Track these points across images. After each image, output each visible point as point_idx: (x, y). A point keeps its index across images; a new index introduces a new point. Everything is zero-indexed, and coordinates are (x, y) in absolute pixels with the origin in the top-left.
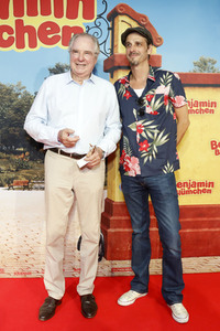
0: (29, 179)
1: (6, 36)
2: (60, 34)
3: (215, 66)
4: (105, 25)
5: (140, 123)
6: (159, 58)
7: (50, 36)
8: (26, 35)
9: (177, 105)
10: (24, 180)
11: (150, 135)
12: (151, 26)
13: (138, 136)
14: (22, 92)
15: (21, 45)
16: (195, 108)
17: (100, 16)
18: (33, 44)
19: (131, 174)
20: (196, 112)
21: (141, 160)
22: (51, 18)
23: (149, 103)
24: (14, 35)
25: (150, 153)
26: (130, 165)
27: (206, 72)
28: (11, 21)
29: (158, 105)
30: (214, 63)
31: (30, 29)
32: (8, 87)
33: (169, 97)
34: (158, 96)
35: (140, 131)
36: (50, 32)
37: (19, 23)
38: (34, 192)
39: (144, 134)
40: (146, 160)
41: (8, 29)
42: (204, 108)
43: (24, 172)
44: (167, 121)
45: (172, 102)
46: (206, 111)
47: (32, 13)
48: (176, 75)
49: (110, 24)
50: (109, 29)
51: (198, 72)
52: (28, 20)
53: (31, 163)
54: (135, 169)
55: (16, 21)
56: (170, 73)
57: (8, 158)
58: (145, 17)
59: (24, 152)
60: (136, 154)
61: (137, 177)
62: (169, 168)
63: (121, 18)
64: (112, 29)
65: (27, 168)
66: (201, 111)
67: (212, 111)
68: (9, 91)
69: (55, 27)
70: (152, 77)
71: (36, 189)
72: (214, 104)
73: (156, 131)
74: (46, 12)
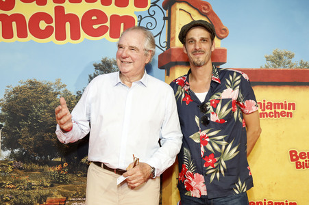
0: (66, 196)
1: (43, 25)
2: (108, 24)
3: (293, 61)
4: (160, 14)
5: (204, 133)
6: (224, 52)
7: (95, 27)
8: (68, 25)
9: (246, 111)
10: (60, 197)
11: (217, 148)
12: (214, 15)
13: (202, 149)
14: (61, 90)
15: (61, 37)
16: (268, 111)
17: (154, 4)
18: (75, 36)
19: (195, 194)
20: (269, 115)
21: (207, 177)
22: (97, 5)
23: (215, 109)
24: (53, 25)
25: (217, 169)
26: (193, 184)
27: (281, 68)
29: (225, 111)
30: (291, 56)
31: (72, 18)
32: (44, 84)
33: (237, 102)
34: (225, 102)
35: (205, 143)
36: (96, 22)
39: (209, 146)
40: (212, 178)
42: (279, 111)
43: (60, 187)
44: (236, 130)
45: (241, 107)
46: (283, 114)
48: (245, 76)
49: (166, 13)
50: (165, 18)
51: (271, 68)
53: (69, 177)
54: (199, 188)
55: (56, 8)
56: (238, 74)
57: (41, 171)
58: (207, 5)
59: (62, 163)
60: (201, 170)
61: (202, 198)
62: (240, 186)
63: (179, 6)
64: (168, 19)
65: (64, 182)
66: (276, 115)
67: (290, 115)
68: (46, 90)
69: (101, 16)
70: (216, 79)
72: (292, 106)
73: (224, 143)
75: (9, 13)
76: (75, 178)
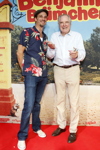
0: (82, 80)
1: (73, 14)
2: (98, 14)
7: (93, 15)
8: (83, 14)
15: (80, 19)
18: (86, 18)
22: (94, 6)
24: (77, 14)
28: (76, 8)
31: (85, 11)
36: (94, 13)
37: (80, 9)
38: (84, 86)
41: (74, 11)
47: (86, 4)
52: (83, 7)
65: (81, 75)
69: (96, 10)
71: (85, 84)
74: (92, 4)
75: (61, 10)
76: (85, 73)
